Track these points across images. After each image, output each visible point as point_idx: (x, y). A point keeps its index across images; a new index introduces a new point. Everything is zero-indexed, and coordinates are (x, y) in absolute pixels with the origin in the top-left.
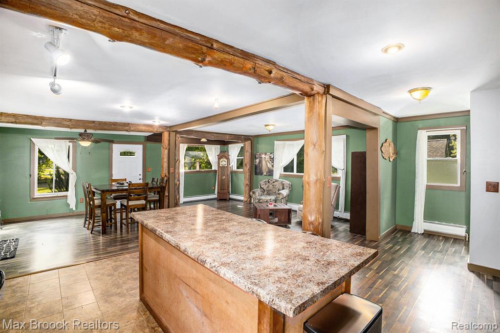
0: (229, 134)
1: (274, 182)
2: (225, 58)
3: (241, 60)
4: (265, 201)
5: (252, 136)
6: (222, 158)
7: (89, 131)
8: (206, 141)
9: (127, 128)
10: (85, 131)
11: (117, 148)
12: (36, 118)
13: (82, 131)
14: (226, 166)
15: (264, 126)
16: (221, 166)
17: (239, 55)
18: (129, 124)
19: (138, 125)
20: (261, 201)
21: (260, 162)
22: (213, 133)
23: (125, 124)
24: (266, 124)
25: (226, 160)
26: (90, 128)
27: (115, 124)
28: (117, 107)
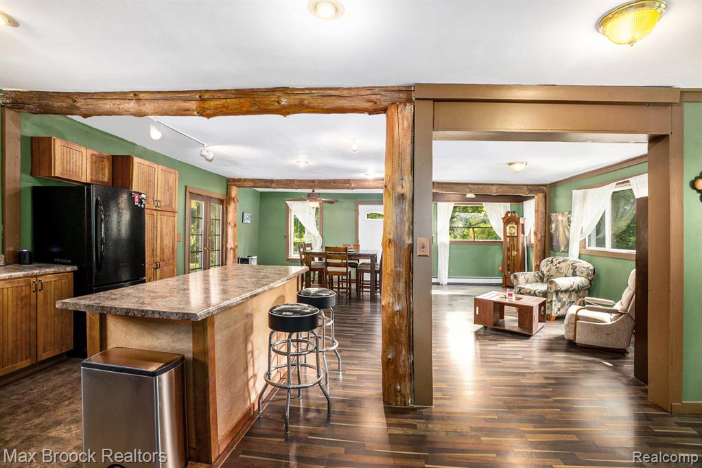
0: (498, 184)
1: (559, 263)
2: (217, 105)
3: (234, 100)
4: (528, 292)
5: (545, 185)
6: (508, 223)
7: (316, 191)
8: (474, 196)
9: (348, 185)
10: (313, 191)
11: (364, 210)
12: (266, 181)
13: (310, 191)
14: (516, 235)
15: (507, 165)
16: (508, 235)
17: (233, 96)
18: (349, 180)
19: (360, 180)
20: (521, 291)
21: (557, 227)
22: (467, 184)
23: (345, 180)
24: (509, 162)
25: (516, 226)
26: (318, 187)
27: (334, 181)
28: (293, 162)
